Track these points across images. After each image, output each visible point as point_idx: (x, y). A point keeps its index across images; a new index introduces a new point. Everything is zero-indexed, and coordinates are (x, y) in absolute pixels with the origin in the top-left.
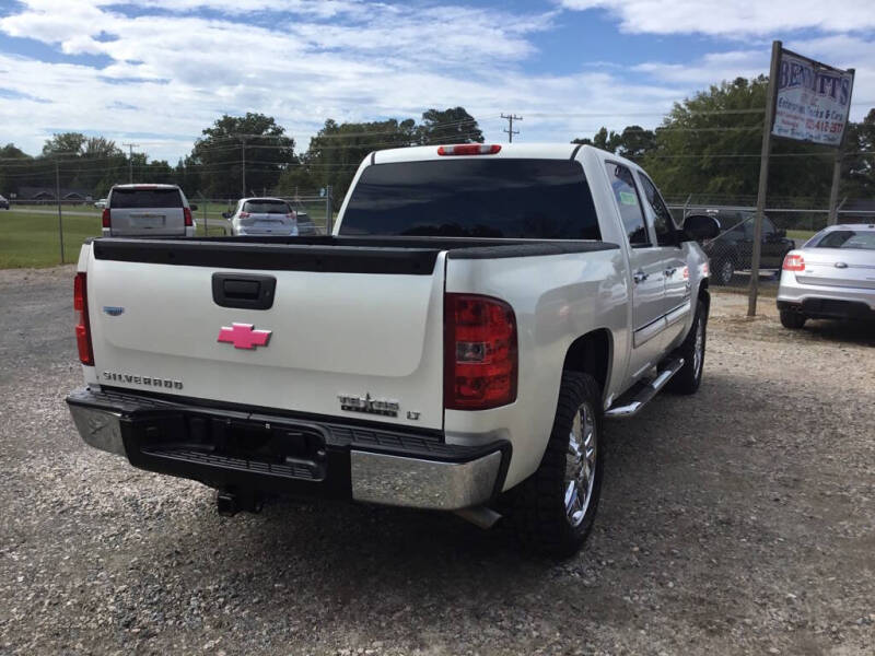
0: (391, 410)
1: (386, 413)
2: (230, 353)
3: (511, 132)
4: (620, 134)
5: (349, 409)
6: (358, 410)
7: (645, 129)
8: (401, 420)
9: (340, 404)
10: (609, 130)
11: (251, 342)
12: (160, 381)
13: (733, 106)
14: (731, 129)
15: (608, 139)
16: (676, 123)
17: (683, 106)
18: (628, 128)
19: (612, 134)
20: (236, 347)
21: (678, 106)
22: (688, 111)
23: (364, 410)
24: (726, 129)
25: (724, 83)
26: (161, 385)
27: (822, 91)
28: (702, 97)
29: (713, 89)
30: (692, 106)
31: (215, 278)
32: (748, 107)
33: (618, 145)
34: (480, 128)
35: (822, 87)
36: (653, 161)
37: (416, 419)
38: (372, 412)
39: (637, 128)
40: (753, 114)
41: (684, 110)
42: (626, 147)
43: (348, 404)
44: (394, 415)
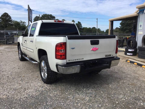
2: (93, 52)
5: (106, 56)
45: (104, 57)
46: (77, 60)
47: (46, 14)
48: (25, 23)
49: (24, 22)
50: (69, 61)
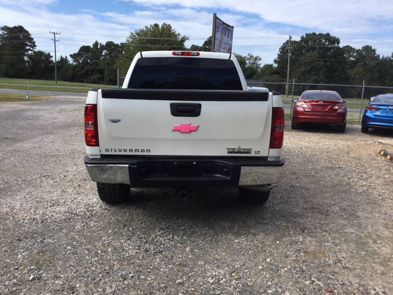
0: (249, 151)
1: (247, 153)
2: (178, 135)
3: (55, 40)
4: (104, 44)
5: (231, 152)
6: (235, 152)
7: (115, 43)
8: (253, 154)
9: (227, 151)
10: (99, 42)
11: (190, 130)
12: (132, 150)
13: (155, 37)
14: (156, 46)
15: (99, 47)
16: (132, 41)
17: (134, 34)
18: (108, 42)
19: (100, 44)
20: (181, 133)
21: (132, 34)
22: (137, 36)
23: (237, 153)
24: (153, 46)
25: (151, 25)
26: (132, 152)
27: (225, 35)
28: (142, 31)
29: (146, 27)
30: (138, 34)
31: (172, 105)
32: (162, 37)
33: (104, 50)
34: (32, 37)
35: (225, 33)
36: (124, 58)
37: (258, 153)
38: (241, 153)
39: (112, 42)
40: (164, 40)
41: (135, 36)
42: (107, 51)
43: (230, 151)
44: (250, 153)
45: (225, 153)
46: (131, 150)
47: (314, 34)
48: (260, 59)
49: (256, 59)
50: (107, 150)
